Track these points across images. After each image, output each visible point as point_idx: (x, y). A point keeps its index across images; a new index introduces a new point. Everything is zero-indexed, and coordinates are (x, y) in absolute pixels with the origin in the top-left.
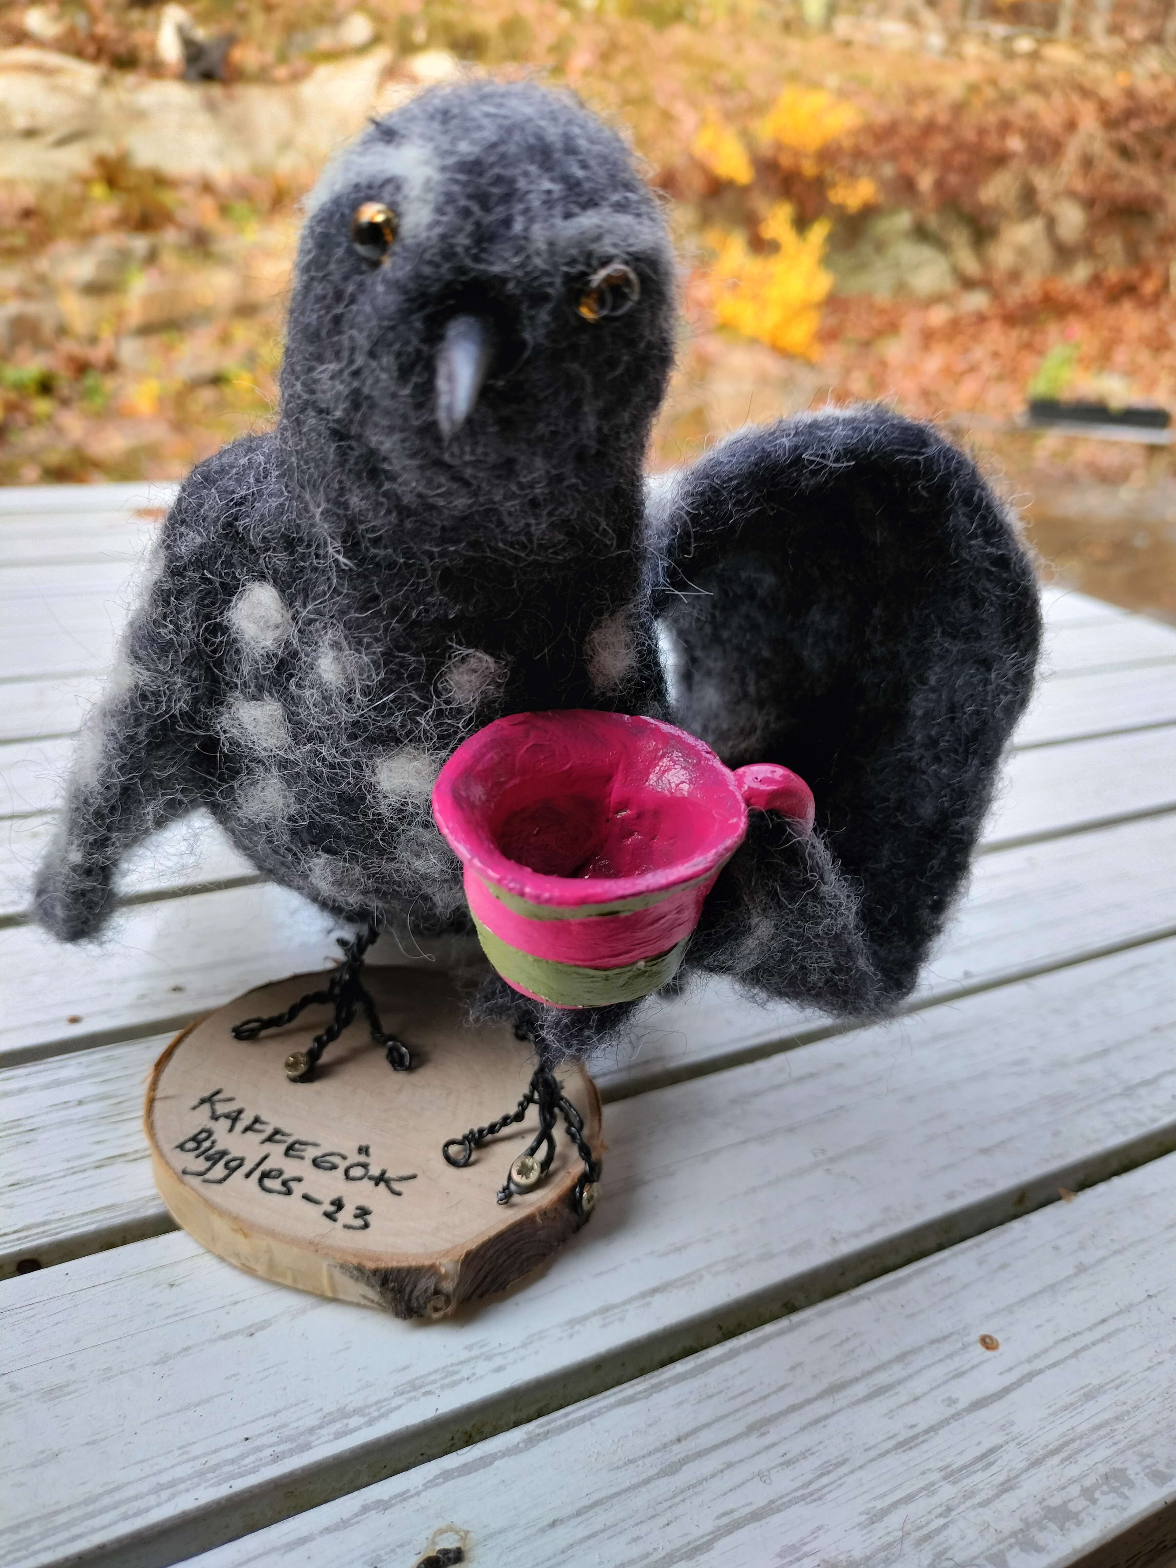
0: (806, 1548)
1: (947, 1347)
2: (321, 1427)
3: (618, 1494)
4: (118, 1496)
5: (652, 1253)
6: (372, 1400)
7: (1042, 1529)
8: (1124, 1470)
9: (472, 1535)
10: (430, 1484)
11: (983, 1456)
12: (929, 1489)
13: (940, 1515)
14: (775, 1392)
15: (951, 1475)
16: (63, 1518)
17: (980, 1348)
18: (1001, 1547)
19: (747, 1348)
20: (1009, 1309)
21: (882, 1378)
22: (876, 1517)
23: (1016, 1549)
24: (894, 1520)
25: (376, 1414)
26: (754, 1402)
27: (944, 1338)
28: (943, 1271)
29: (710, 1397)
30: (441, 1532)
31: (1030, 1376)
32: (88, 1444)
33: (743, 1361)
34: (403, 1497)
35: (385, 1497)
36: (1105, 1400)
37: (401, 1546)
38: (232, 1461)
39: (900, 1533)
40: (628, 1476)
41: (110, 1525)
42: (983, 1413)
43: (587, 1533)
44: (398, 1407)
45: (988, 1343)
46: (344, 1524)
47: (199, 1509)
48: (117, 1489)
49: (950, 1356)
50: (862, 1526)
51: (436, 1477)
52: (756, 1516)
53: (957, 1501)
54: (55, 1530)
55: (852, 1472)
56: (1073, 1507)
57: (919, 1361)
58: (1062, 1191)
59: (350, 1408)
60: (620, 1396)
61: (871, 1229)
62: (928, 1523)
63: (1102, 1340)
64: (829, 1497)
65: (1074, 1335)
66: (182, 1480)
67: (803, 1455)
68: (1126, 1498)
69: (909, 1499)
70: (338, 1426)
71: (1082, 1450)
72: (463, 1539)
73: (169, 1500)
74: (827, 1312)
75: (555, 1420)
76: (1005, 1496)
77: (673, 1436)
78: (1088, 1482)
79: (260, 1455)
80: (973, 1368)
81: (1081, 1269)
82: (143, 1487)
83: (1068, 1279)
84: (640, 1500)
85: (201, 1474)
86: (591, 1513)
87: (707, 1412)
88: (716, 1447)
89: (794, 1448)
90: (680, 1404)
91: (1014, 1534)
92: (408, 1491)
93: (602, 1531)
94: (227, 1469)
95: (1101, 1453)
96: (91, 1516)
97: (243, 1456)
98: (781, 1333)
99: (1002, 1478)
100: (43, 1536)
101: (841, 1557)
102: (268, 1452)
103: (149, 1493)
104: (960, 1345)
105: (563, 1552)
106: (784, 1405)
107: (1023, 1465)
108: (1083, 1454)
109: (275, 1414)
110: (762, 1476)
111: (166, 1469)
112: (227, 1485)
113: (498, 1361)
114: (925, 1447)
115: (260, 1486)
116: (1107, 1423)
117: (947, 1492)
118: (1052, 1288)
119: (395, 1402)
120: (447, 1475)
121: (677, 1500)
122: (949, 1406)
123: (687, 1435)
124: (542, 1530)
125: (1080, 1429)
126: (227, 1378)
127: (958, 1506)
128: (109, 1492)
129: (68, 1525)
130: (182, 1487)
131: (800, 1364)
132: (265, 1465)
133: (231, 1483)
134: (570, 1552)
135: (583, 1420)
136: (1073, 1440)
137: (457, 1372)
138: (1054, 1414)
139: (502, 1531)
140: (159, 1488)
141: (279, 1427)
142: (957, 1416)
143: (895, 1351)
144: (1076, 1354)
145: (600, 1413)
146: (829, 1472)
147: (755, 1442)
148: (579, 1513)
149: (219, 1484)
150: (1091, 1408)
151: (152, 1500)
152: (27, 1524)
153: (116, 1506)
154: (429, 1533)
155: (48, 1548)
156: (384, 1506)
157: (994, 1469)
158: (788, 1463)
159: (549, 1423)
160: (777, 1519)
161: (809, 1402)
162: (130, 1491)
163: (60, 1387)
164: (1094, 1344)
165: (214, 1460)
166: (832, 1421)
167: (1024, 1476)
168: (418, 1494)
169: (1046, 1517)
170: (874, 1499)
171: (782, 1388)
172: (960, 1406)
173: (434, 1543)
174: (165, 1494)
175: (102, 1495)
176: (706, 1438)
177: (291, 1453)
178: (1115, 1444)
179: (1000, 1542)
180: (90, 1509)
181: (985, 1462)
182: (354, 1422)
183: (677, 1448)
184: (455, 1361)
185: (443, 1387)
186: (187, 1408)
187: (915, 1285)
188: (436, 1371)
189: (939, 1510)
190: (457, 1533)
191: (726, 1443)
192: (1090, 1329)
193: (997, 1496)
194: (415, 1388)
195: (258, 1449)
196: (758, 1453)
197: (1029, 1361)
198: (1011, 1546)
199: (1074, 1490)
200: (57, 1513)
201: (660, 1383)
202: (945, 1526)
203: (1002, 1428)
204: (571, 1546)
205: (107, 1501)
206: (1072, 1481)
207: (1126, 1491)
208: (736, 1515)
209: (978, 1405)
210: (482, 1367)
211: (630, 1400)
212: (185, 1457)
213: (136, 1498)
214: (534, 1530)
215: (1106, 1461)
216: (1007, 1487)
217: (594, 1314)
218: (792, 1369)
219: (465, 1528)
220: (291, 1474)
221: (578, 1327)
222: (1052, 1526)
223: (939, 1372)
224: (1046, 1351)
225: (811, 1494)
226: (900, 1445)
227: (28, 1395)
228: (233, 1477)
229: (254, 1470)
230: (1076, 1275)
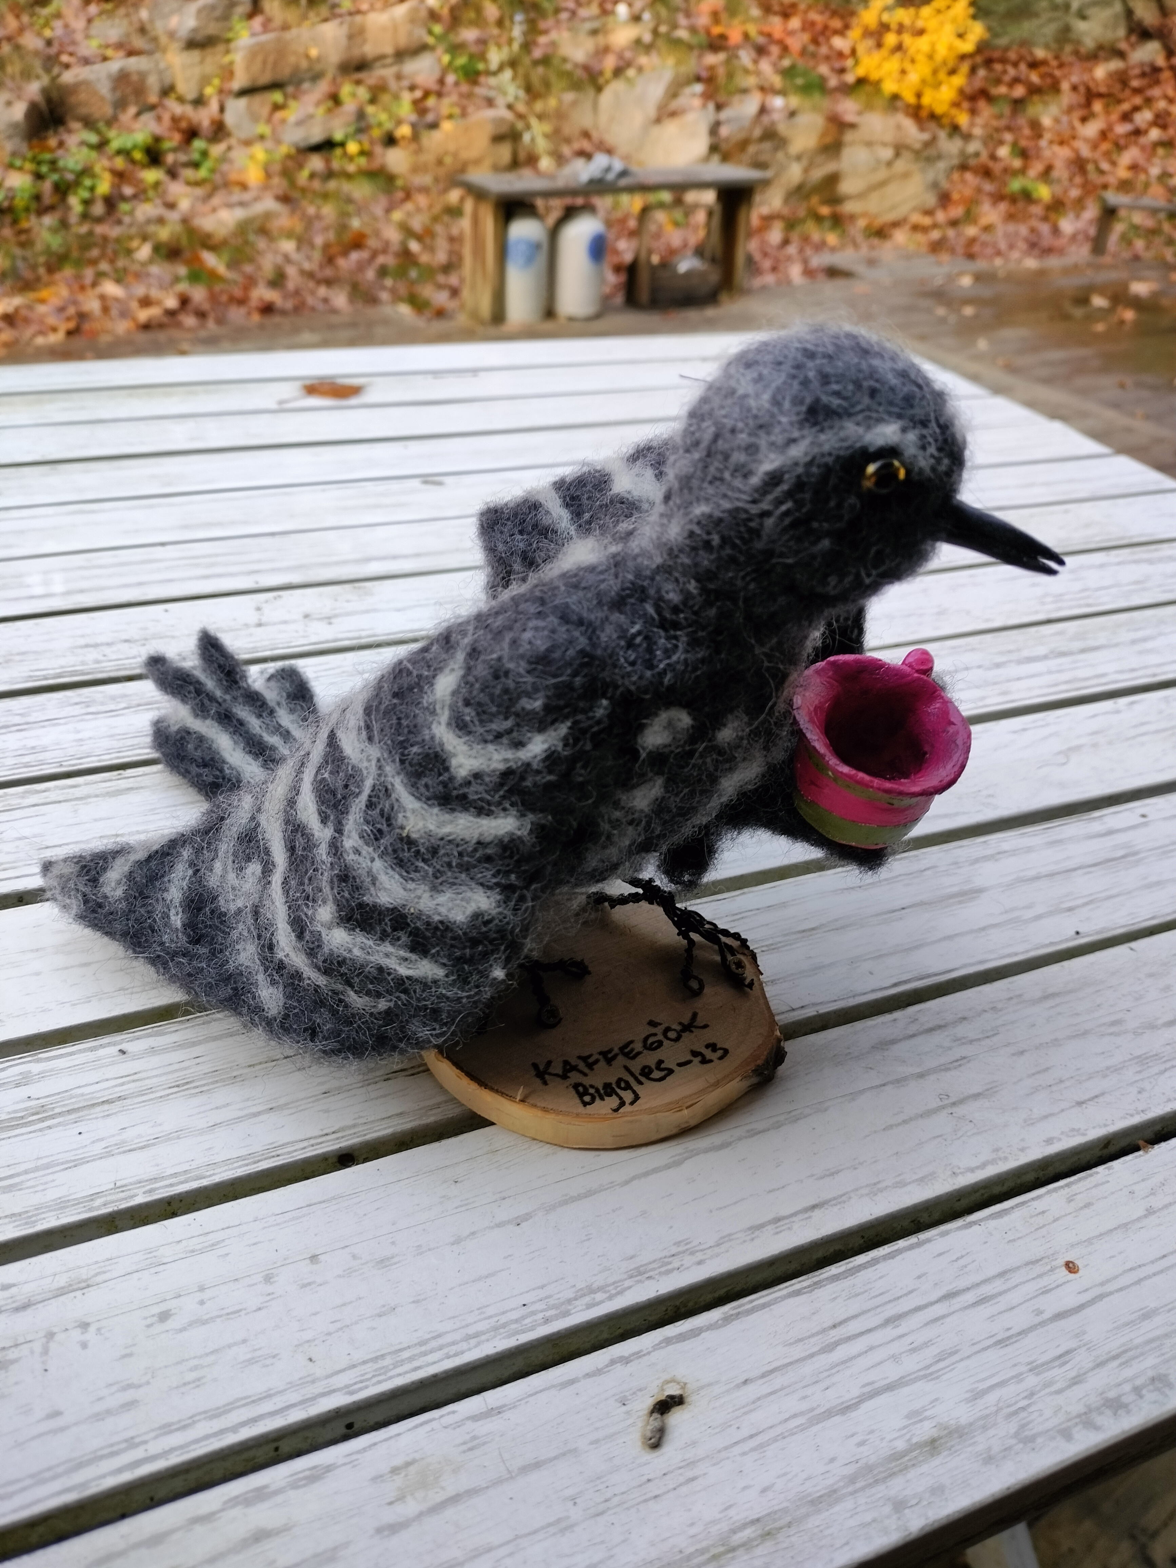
0: (927, 1414)
1: (1038, 1269)
2: (576, 1299)
3: (791, 1363)
4: (441, 1341)
5: (812, 1175)
6: (611, 1280)
7: (1101, 1413)
8: (1166, 1376)
9: (688, 1386)
10: (657, 1347)
11: (1060, 1356)
12: (1018, 1378)
13: (1025, 1398)
14: (906, 1295)
15: (1035, 1368)
16: (406, 1354)
17: (1064, 1271)
18: (1069, 1424)
19: (885, 1257)
20: (1089, 1241)
21: (986, 1290)
22: (977, 1395)
23: (1080, 1427)
24: (991, 1398)
25: (614, 1292)
26: (890, 1301)
27: (1038, 1261)
28: (1039, 1205)
29: (857, 1295)
30: (667, 1382)
31: (1101, 1297)
32: (414, 1302)
33: (882, 1267)
34: (638, 1355)
35: (626, 1354)
36: (1158, 1320)
37: (640, 1390)
38: (516, 1321)
39: (995, 1408)
40: (798, 1352)
41: (439, 1361)
42: (1062, 1323)
43: (769, 1390)
44: (630, 1287)
45: (1071, 1267)
46: (598, 1372)
47: (497, 1353)
48: (439, 1336)
49: (1040, 1276)
50: (968, 1401)
51: (661, 1343)
52: (890, 1387)
53: (1038, 1388)
54: (402, 1362)
55: (962, 1360)
56: (1125, 1399)
57: (1016, 1278)
58: (1141, 1143)
59: (595, 1286)
60: (791, 1289)
61: (983, 1166)
62: (1016, 1403)
63: (1162, 1271)
64: (945, 1377)
65: (1140, 1266)
66: (483, 1333)
67: (926, 1344)
68: (1166, 1396)
69: (1002, 1384)
70: (587, 1299)
71: (1137, 1357)
72: (683, 1388)
73: (476, 1346)
74: (946, 1233)
75: (743, 1305)
76: (1075, 1387)
77: (830, 1323)
78: (1139, 1382)
79: (535, 1317)
80: (1058, 1286)
81: (1150, 1212)
82: (457, 1336)
83: (1139, 1219)
84: (807, 1369)
85: (496, 1329)
86: (772, 1376)
87: (854, 1307)
88: (862, 1334)
89: (920, 1338)
90: (835, 1298)
91: (1079, 1416)
92: (641, 1351)
93: (781, 1389)
94: (513, 1326)
95: (1150, 1361)
96: (425, 1354)
97: (523, 1318)
98: (911, 1248)
99: (1073, 1374)
100: (395, 1366)
101: (952, 1422)
102: (541, 1315)
103: (462, 1340)
104: (1049, 1267)
105: (753, 1402)
106: (912, 1305)
107: (1091, 1365)
108: (1137, 1360)
109: (542, 1287)
110: (895, 1358)
111: (471, 1324)
112: (515, 1338)
113: (700, 1256)
114: (1017, 1345)
115: (537, 1340)
116: (1157, 1338)
117: (1031, 1381)
118: (1125, 1226)
119: (627, 1283)
120: (668, 1341)
121: (834, 1371)
122: (1037, 1315)
123: (841, 1323)
124: (738, 1386)
125: (1137, 1341)
126: (505, 1258)
127: (1039, 1391)
128: (434, 1338)
129: (411, 1359)
130: (483, 1338)
131: (925, 1274)
132: (540, 1325)
133: (517, 1337)
134: (759, 1403)
135: (764, 1306)
136: (1130, 1350)
137: (670, 1263)
138: (1118, 1328)
139: (710, 1385)
140: (468, 1338)
141: (546, 1298)
142: (1042, 1324)
143: (999, 1269)
144: (1139, 1282)
145: (775, 1301)
146: (945, 1359)
147: (889, 1332)
148: (763, 1376)
149: (509, 1337)
150: (1147, 1325)
151: (464, 1346)
152: (382, 1357)
153: (440, 1348)
154: (659, 1382)
155: (400, 1375)
156: (625, 1360)
157: (1068, 1367)
158: (914, 1350)
159: (740, 1306)
160: (905, 1390)
161: (932, 1304)
162: (448, 1339)
163: (388, 1259)
164: (1154, 1274)
165: (503, 1319)
166: (948, 1320)
167: (1090, 1374)
168: (649, 1353)
169: (1104, 1405)
170: (978, 1381)
171: (911, 1292)
172: (1047, 1315)
173: (663, 1390)
174: (473, 1342)
175: (429, 1339)
176: (854, 1327)
177: (556, 1317)
178: (1163, 1354)
179: (1069, 1420)
180: (423, 1349)
181: (1062, 1360)
182: (599, 1296)
183: (833, 1332)
184: (668, 1254)
185: (660, 1274)
186: (479, 1279)
187: (1016, 1214)
188: (654, 1261)
189: (1025, 1394)
190: (678, 1383)
191: (869, 1331)
192: (1152, 1262)
193: (1069, 1386)
194: (641, 1274)
195: (533, 1313)
196: (893, 1340)
197: (1102, 1284)
198: (1077, 1424)
199: (1127, 1387)
200: (401, 1350)
201: (820, 1281)
202: (1029, 1405)
203: (1077, 1336)
204: (759, 1399)
205: (434, 1344)
206: (1126, 1381)
207: (1167, 1391)
208: (876, 1385)
209: (1059, 1316)
210: (688, 1260)
211: (798, 1293)
212: (483, 1316)
213: (454, 1343)
214: (732, 1385)
215: (1154, 1367)
216: (1076, 1381)
217: (770, 1222)
218: (919, 1277)
219: (684, 1380)
220: (558, 1332)
221: (757, 1233)
222: (1108, 1412)
223: (1031, 1288)
224: (1116, 1277)
225: (931, 1374)
226: (999, 1342)
227: (367, 1263)
228: (517, 1332)
229: (532, 1329)
230: (1145, 1216)
